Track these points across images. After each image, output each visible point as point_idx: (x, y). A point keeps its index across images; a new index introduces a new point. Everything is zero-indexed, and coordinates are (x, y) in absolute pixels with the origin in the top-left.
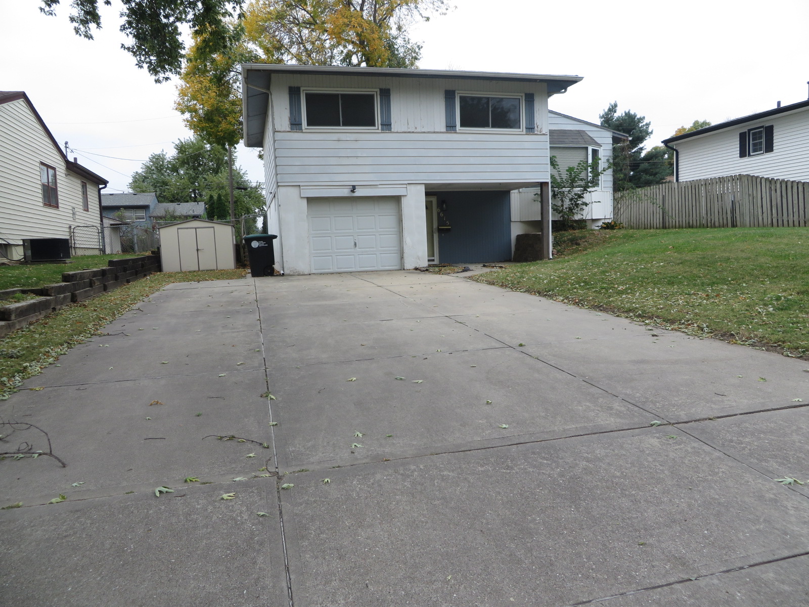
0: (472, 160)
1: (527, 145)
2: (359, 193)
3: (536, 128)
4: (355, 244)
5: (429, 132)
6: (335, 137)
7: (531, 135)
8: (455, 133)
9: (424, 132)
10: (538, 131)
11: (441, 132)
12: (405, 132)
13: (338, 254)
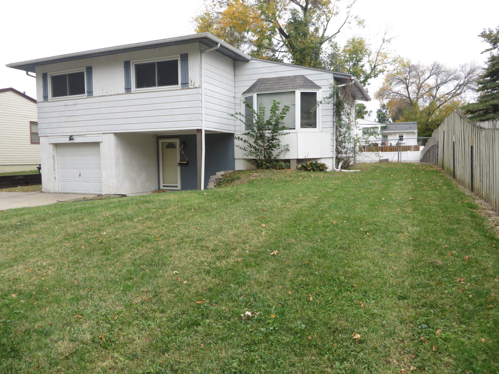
0: (143, 114)
1: (183, 98)
2: (77, 140)
3: (190, 82)
4: (80, 175)
5: (114, 95)
6: (64, 103)
7: (186, 89)
8: (131, 93)
9: (111, 95)
10: (191, 86)
11: (122, 94)
12: (100, 96)
13: (72, 181)
